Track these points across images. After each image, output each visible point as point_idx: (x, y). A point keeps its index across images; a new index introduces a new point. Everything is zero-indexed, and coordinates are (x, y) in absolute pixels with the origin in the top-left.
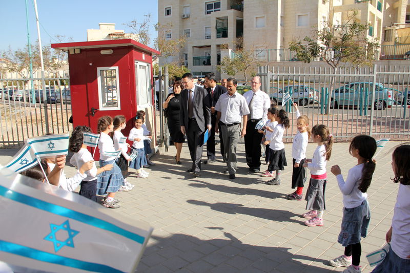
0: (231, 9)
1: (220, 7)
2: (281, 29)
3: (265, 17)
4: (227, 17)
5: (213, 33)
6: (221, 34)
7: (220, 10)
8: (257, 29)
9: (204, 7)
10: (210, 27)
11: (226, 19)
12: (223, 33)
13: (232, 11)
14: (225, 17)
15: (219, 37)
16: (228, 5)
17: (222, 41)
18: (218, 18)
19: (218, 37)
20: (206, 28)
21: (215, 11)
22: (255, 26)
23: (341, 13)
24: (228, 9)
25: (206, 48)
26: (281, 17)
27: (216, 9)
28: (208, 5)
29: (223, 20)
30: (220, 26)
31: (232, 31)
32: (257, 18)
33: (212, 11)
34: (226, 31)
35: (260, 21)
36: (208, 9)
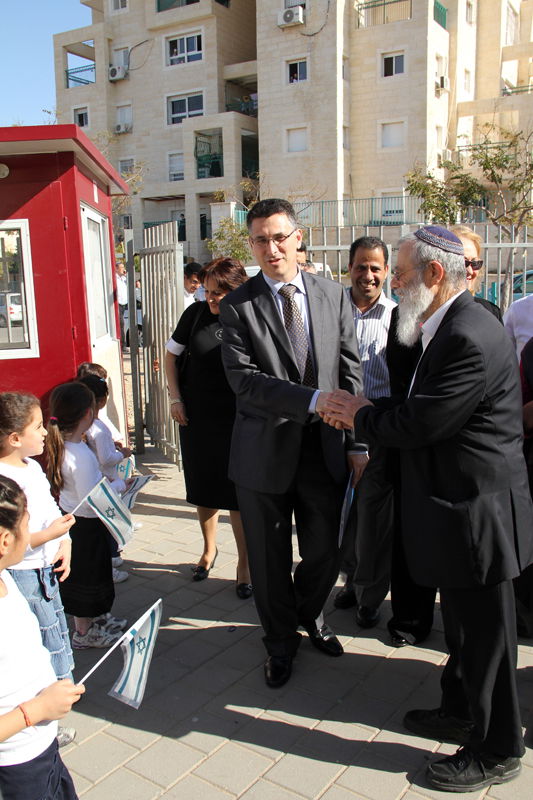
0: (228, 110)
1: (201, 108)
2: (345, 156)
3: (309, 130)
4: (221, 129)
5: (190, 167)
6: (207, 171)
7: (202, 114)
8: (291, 155)
9: (165, 108)
10: (182, 154)
11: (218, 134)
12: (212, 166)
13: (232, 115)
14: (214, 130)
15: (204, 177)
16: (220, 101)
17: (211, 185)
18: (199, 134)
19: (200, 176)
20: (171, 156)
21: (190, 116)
22: (285, 150)
23: (472, 118)
24: (221, 111)
25: (173, 202)
26: (344, 128)
27: (192, 113)
28: (173, 103)
29: (210, 137)
30: (204, 150)
31: (234, 161)
32: (288, 130)
33: (185, 117)
34: (218, 162)
35: (298, 139)
36: (173, 113)
